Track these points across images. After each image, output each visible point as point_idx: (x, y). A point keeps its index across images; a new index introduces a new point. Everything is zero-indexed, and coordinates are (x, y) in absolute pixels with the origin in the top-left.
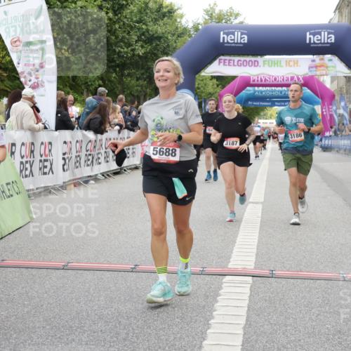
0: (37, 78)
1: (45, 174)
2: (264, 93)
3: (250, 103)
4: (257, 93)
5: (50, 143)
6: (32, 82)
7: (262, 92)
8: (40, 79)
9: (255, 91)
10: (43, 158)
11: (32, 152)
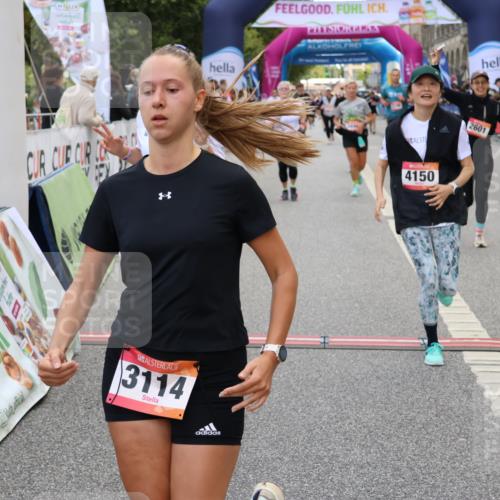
0: (79, 48)
2: (319, 47)
3: (301, 60)
4: (310, 47)
6: (72, 53)
7: (316, 45)
8: (83, 49)
9: (307, 44)
10: (100, 163)
11: (88, 155)
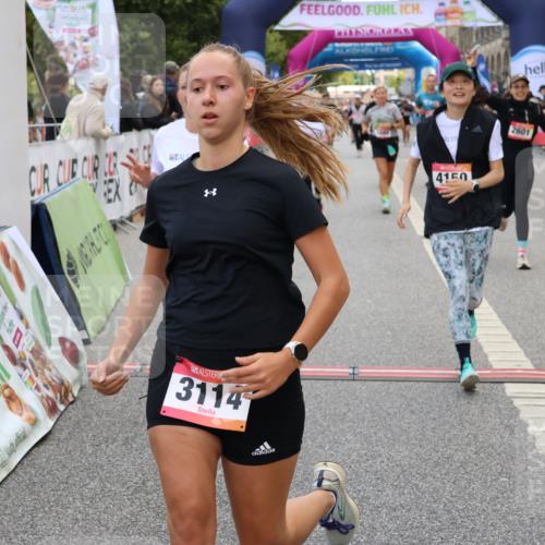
1: (110, 201)
5: (115, 154)
10: (109, 177)
11: (96, 169)
